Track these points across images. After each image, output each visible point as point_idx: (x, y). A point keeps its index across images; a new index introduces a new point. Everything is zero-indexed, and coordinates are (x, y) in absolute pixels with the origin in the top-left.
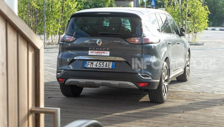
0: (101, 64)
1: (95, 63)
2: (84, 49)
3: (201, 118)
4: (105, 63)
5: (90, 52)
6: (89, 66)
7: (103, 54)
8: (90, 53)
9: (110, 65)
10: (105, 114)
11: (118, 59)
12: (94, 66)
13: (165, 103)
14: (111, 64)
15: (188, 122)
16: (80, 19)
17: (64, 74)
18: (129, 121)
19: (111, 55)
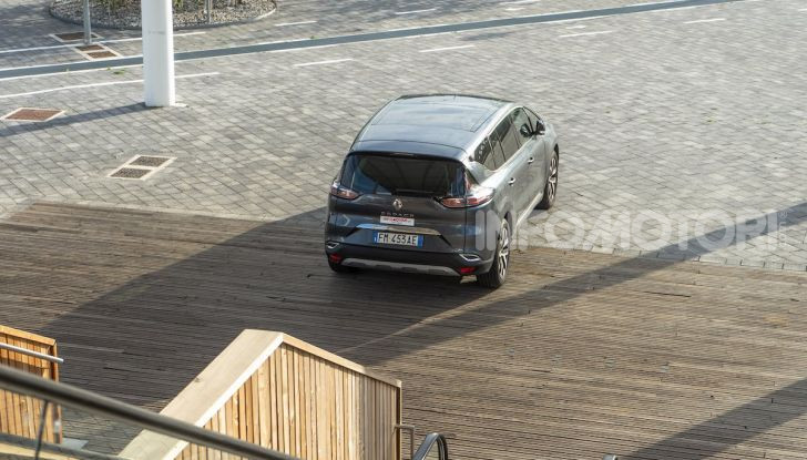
0: (401, 237)
1: (391, 236)
2: (373, 212)
3: (554, 325)
4: (407, 236)
5: (382, 217)
6: (381, 241)
7: (404, 223)
8: (383, 219)
9: (416, 241)
10: (412, 322)
11: (427, 231)
12: (390, 242)
13: (504, 286)
14: (417, 239)
15: (533, 336)
16: (364, 161)
17: (341, 250)
18: (447, 339)
19: (415, 225)
